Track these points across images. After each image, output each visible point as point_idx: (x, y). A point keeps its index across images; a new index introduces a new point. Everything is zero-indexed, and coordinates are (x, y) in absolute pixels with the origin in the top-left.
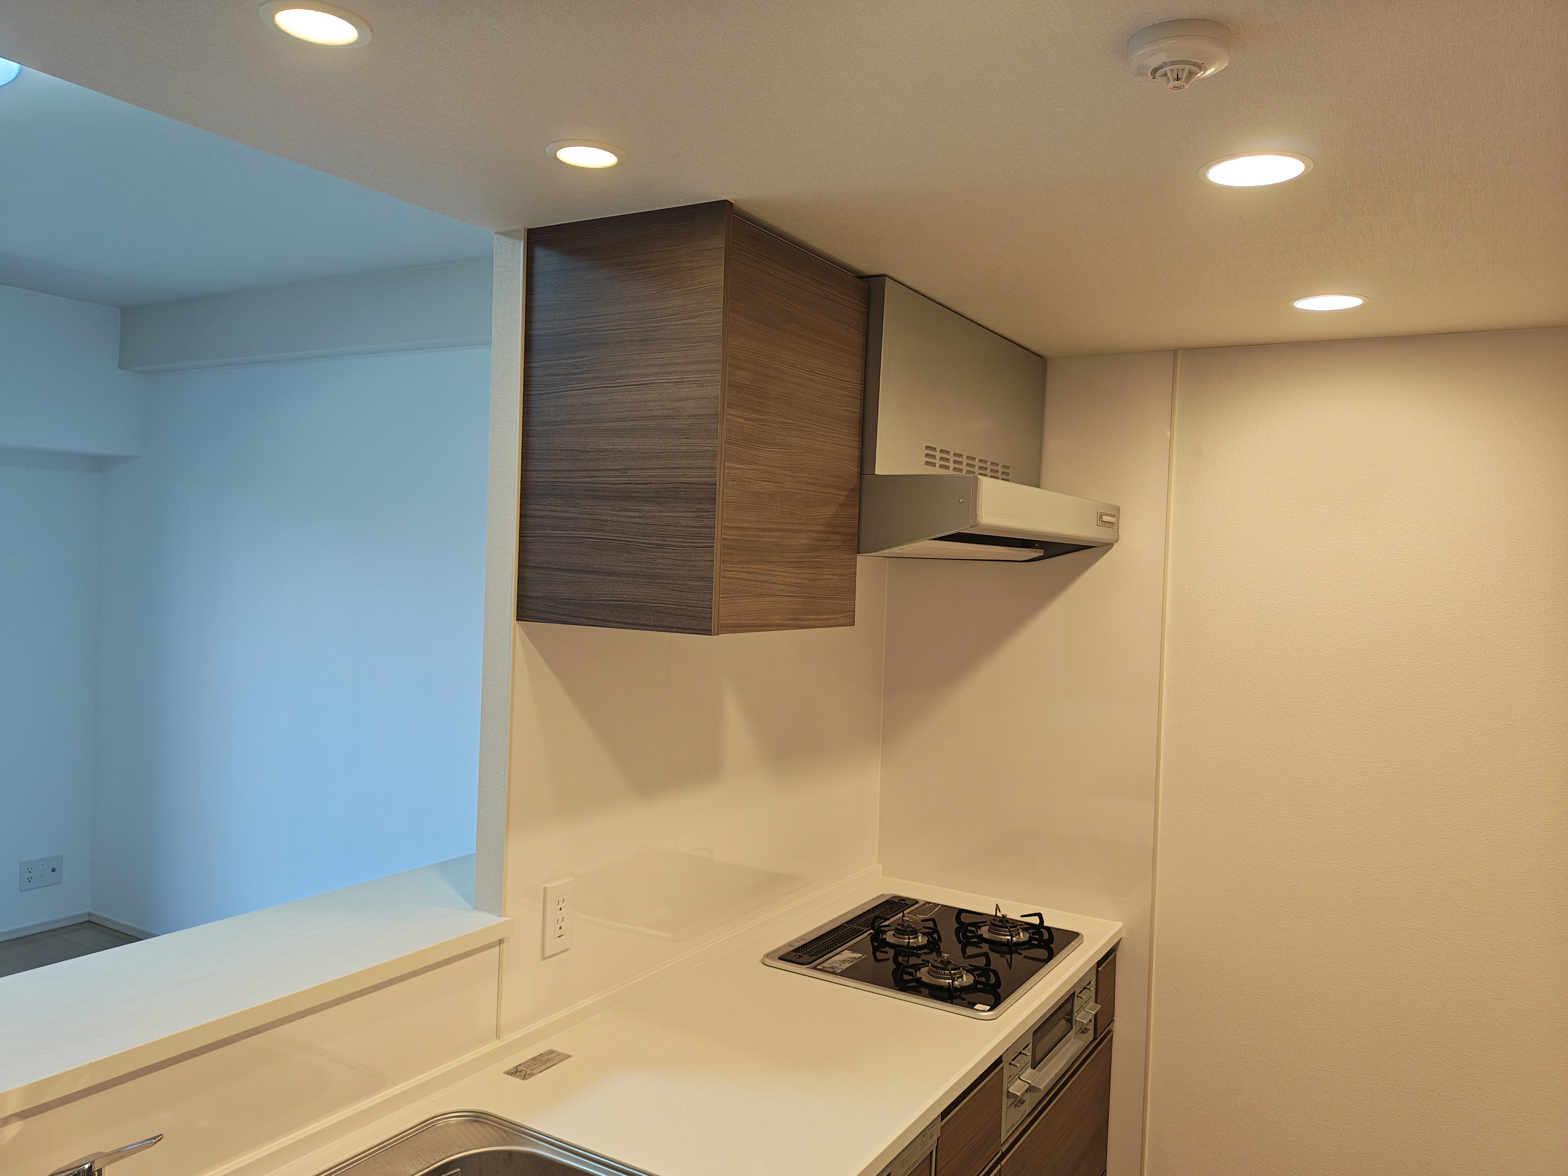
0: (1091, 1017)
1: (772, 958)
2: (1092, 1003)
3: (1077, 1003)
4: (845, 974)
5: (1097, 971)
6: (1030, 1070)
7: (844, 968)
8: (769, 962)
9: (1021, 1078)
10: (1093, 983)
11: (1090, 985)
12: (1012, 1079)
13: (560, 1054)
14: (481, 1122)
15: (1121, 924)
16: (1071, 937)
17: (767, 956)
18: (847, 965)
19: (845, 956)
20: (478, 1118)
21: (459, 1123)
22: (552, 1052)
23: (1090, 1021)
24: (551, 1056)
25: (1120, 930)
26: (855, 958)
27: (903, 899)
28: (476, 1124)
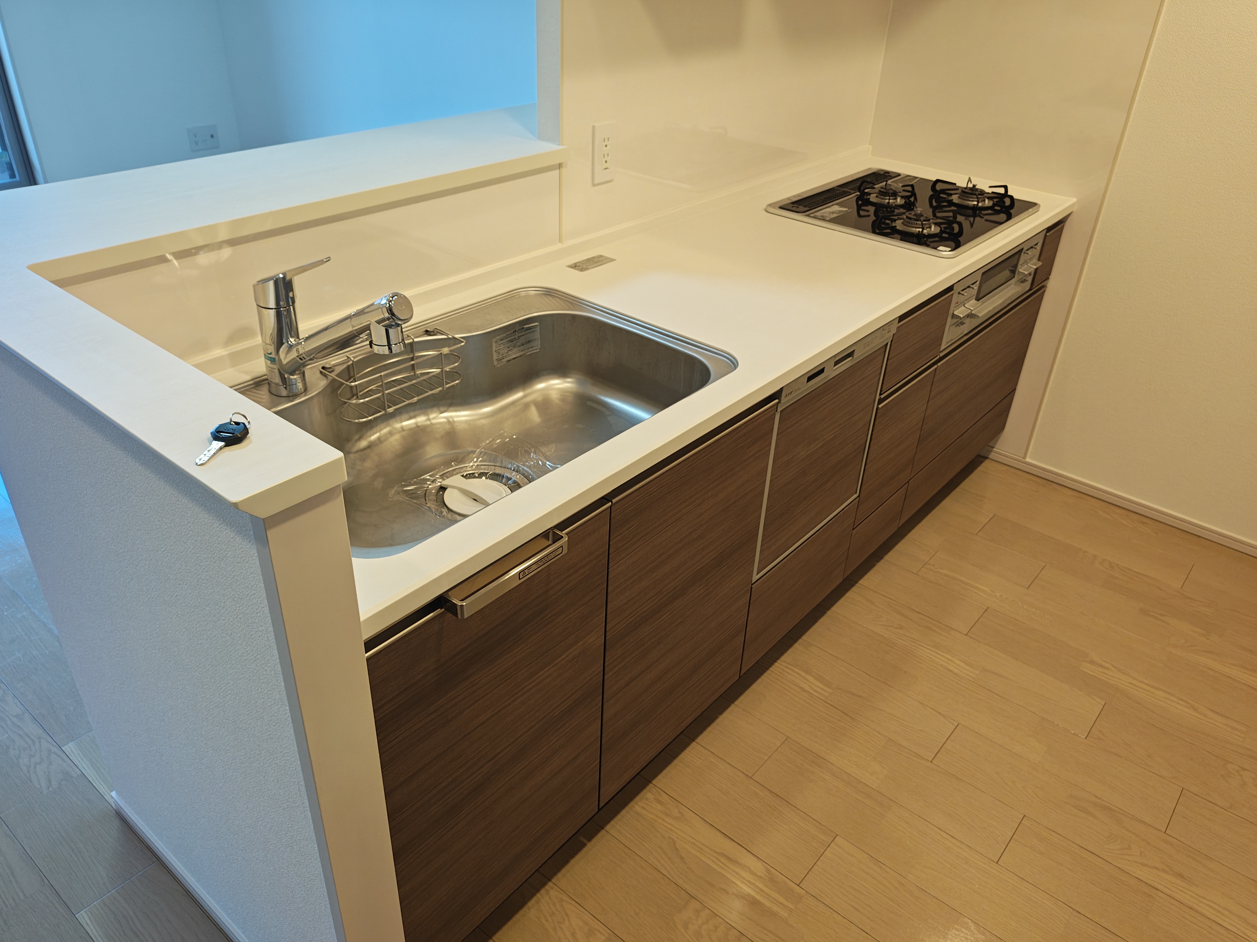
0: (1032, 270)
1: (774, 207)
2: (1035, 260)
3: (1023, 257)
4: (833, 221)
5: (1046, 236)
6: (973, 301)
7: (832, 217)
8: (771, 210)
9: (965, 306)
10: (1040, 245)
11: (1037, 246)
12: (958, 305)
13: (607, 258)
14: (553, 295)
15: (1075, 200)
16: (1029, 206)
17: (770, 205)
18: (835, 215)
19: (834, 209)
20: (549, 293)
21: (535, 295)
22: (601, 256)
23: (1030, 274)
24: (601, 259)
25: (1073, 205)
26: (842, 211)
27: (888, 172)
28: (549, 297)
